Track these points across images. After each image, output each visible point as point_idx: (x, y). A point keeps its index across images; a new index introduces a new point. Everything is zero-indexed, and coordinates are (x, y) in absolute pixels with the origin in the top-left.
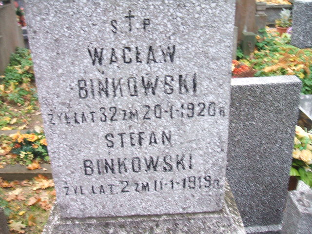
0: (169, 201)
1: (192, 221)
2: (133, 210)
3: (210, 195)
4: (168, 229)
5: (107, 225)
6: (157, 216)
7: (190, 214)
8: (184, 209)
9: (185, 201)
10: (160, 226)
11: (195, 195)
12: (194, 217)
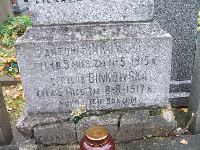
0: (113, 10)
1: (131, 27)
2: (86, 17)
3: (143, 5)
4: (112, 32)
5: (66, 29)
6: (104, 23)
7: (129, 22)
8: (124, 17)
9: (125, 10)
10: (107, 30)
11: (133, 4)
12: (132, 24)
